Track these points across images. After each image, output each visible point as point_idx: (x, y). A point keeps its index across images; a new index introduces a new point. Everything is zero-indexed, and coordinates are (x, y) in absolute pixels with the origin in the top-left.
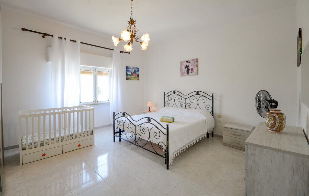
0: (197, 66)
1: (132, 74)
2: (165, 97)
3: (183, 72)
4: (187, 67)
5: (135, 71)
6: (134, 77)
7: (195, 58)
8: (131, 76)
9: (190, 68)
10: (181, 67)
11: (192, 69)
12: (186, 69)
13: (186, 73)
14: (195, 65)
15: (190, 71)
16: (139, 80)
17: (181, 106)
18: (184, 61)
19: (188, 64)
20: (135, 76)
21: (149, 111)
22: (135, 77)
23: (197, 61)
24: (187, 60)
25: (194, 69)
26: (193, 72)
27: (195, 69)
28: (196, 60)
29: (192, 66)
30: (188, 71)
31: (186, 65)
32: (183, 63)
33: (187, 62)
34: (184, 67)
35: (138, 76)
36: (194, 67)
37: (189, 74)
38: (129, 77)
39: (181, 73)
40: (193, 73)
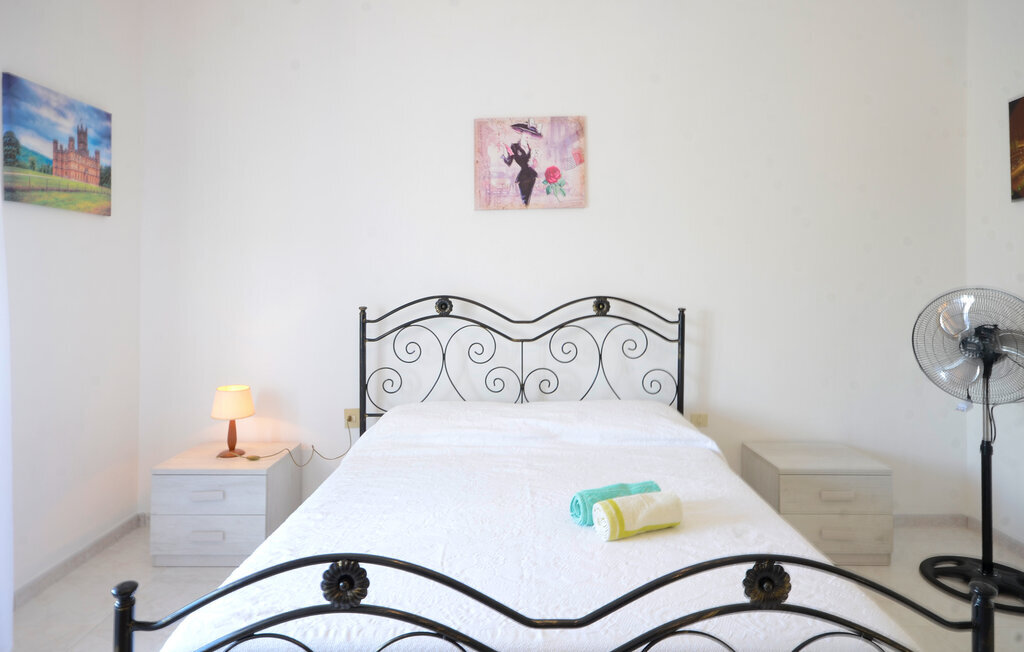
0: (580, 158)
1: (58, 150)
2: (363, 340)
3: (494, 182)
4: (519, 155)
5: (82, 134)
6: (73, 183)
7: (570, 111)
8: (47, 171)
9: (540, 163)
10: (480, 150)
11: (552, 174)
12: (516, 168)
13: (515, 190)
14: (570, 150)
15: (540, 182)
16: (107, 212)
17: (495, 388)
18: (500, 122)
19: (525, 140)
20: (85, 177)
21: (223, 456)
22: (82, 185)
23: (580, 130)
24: (520, 116)
25: (563, 173)
26: (554, 188)
27: (570, 175)
28: (573, 127)
29: (549, 154)
30: (527, 182)
31: (516, 147)
32: (490, 130)
33: (520, 127)
34: (496, 155)
35: (105, 178)
36: (563, 160)
37: (533, 199)
38: (32, 177)
39: (477, 193)
40: (560, 196)
